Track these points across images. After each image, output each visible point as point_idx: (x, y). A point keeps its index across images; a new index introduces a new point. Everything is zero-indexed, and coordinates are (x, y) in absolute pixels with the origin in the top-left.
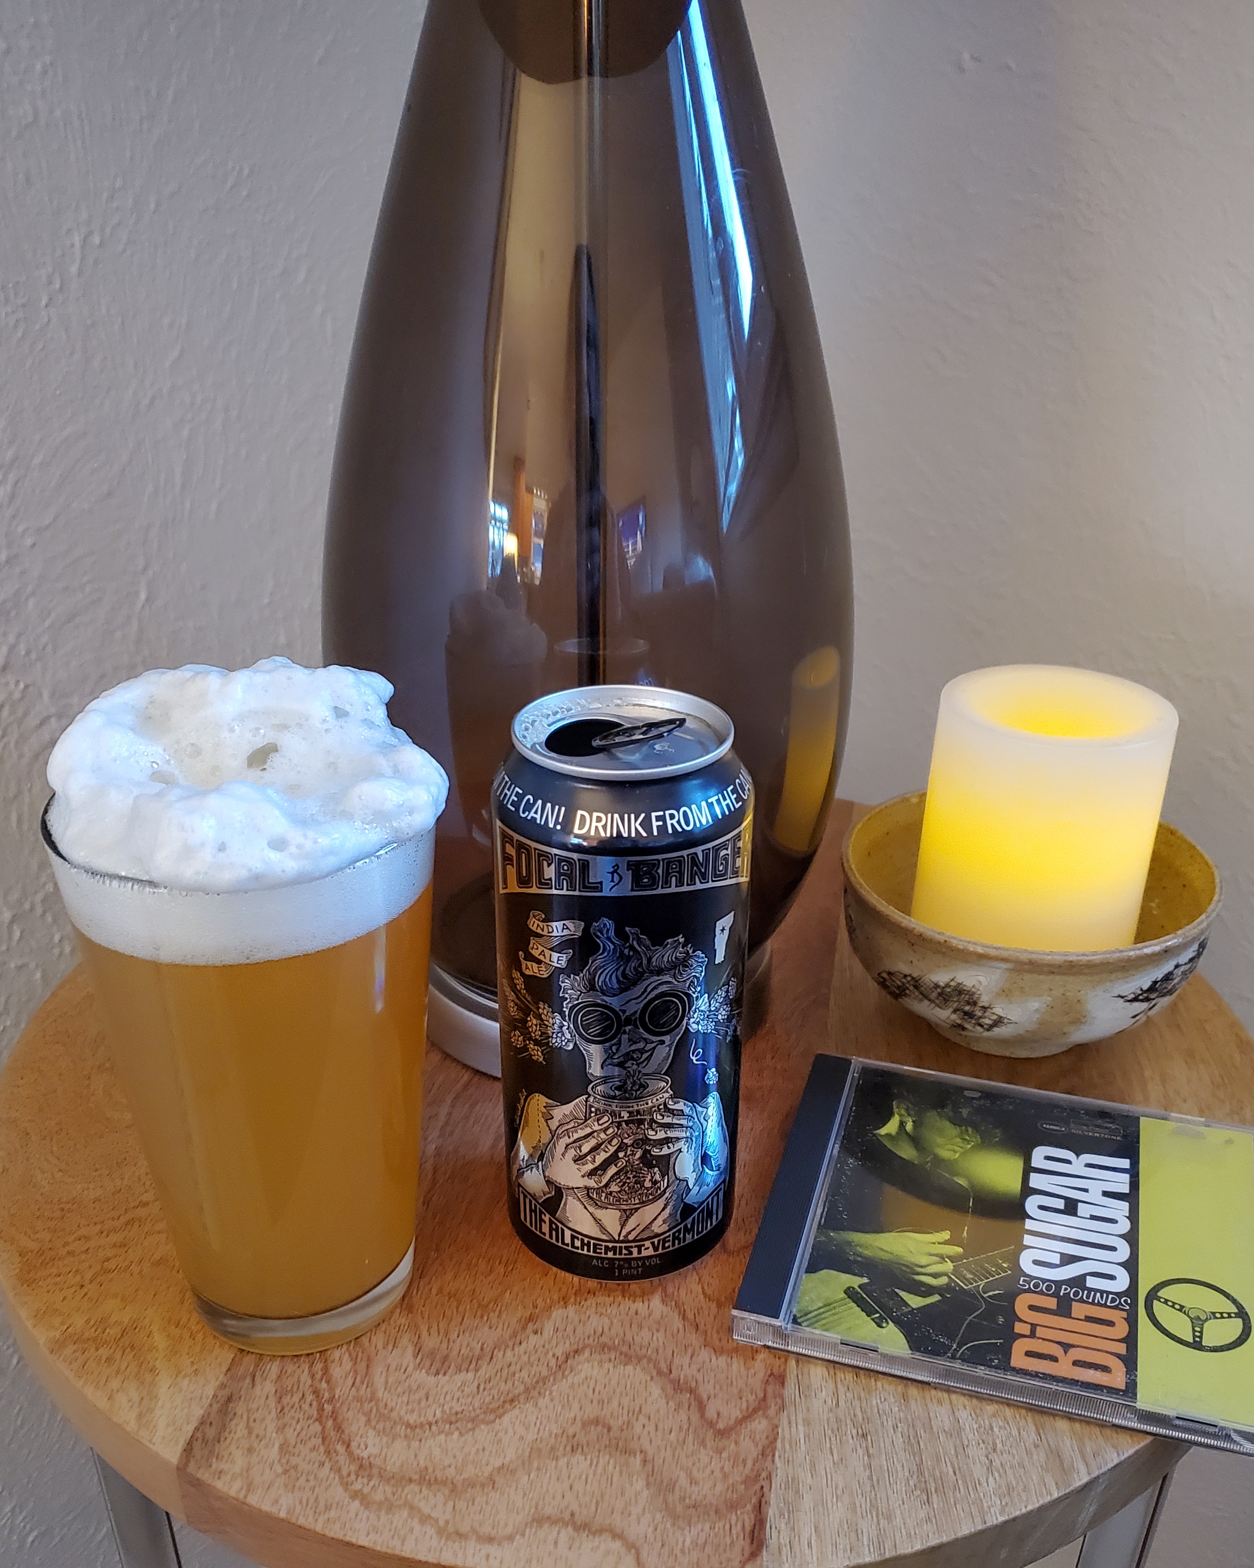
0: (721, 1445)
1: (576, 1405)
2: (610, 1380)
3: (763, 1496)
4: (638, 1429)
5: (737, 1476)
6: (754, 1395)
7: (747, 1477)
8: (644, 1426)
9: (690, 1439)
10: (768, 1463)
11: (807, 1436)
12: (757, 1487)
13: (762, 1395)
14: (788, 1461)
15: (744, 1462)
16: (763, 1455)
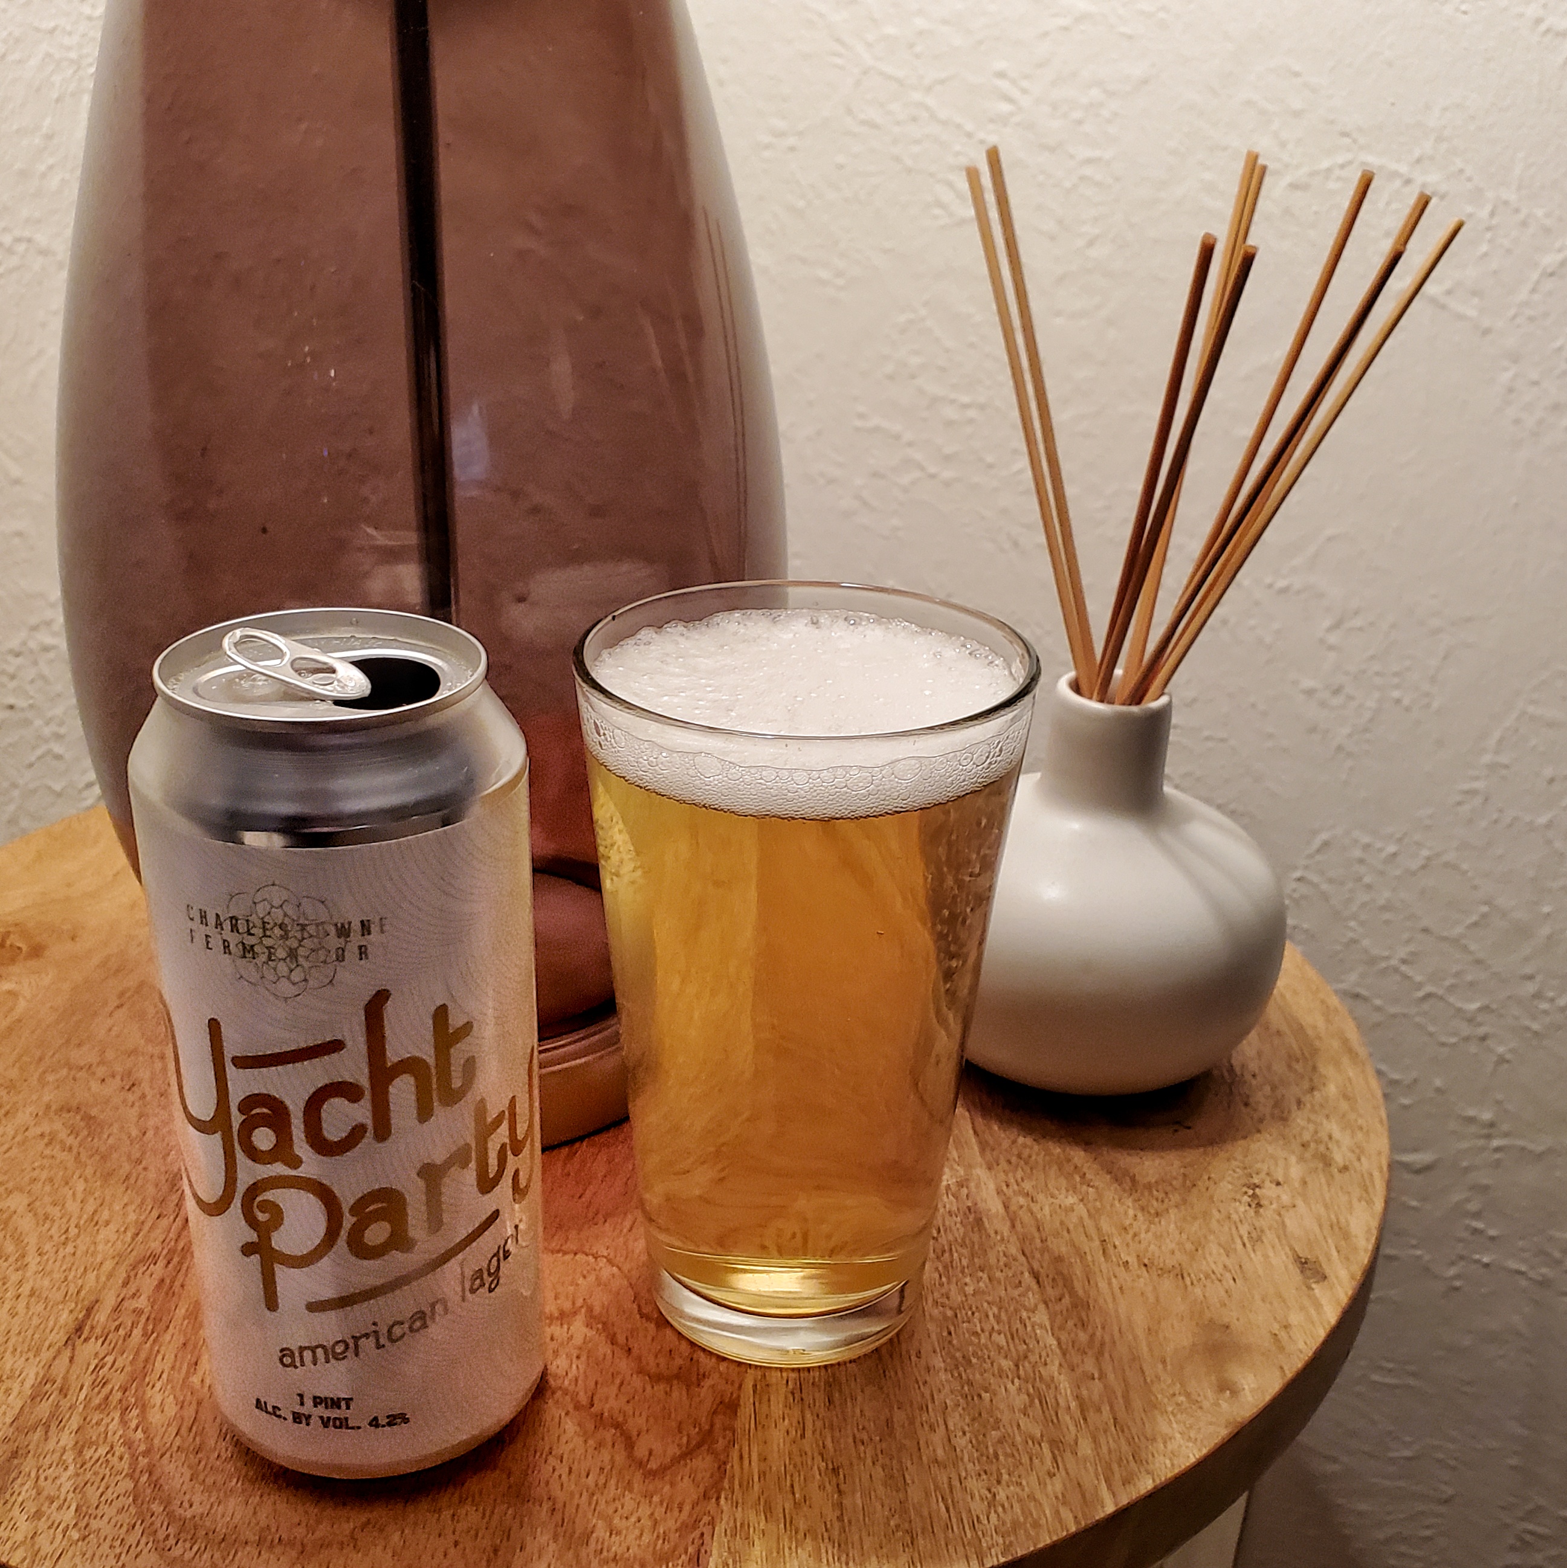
0: (651, 1487)
3: (703, 1544)
5: (670, 1524)
6: (697, 1429)
7: (682, 1523)
9: (613, 1482)
10: (711, 1506)
11: (762, 1475)
12: (697, 1533)
13: (707, 1427)
14: (737, 1503)
15: (681, 1507)
16: (705, 1496)
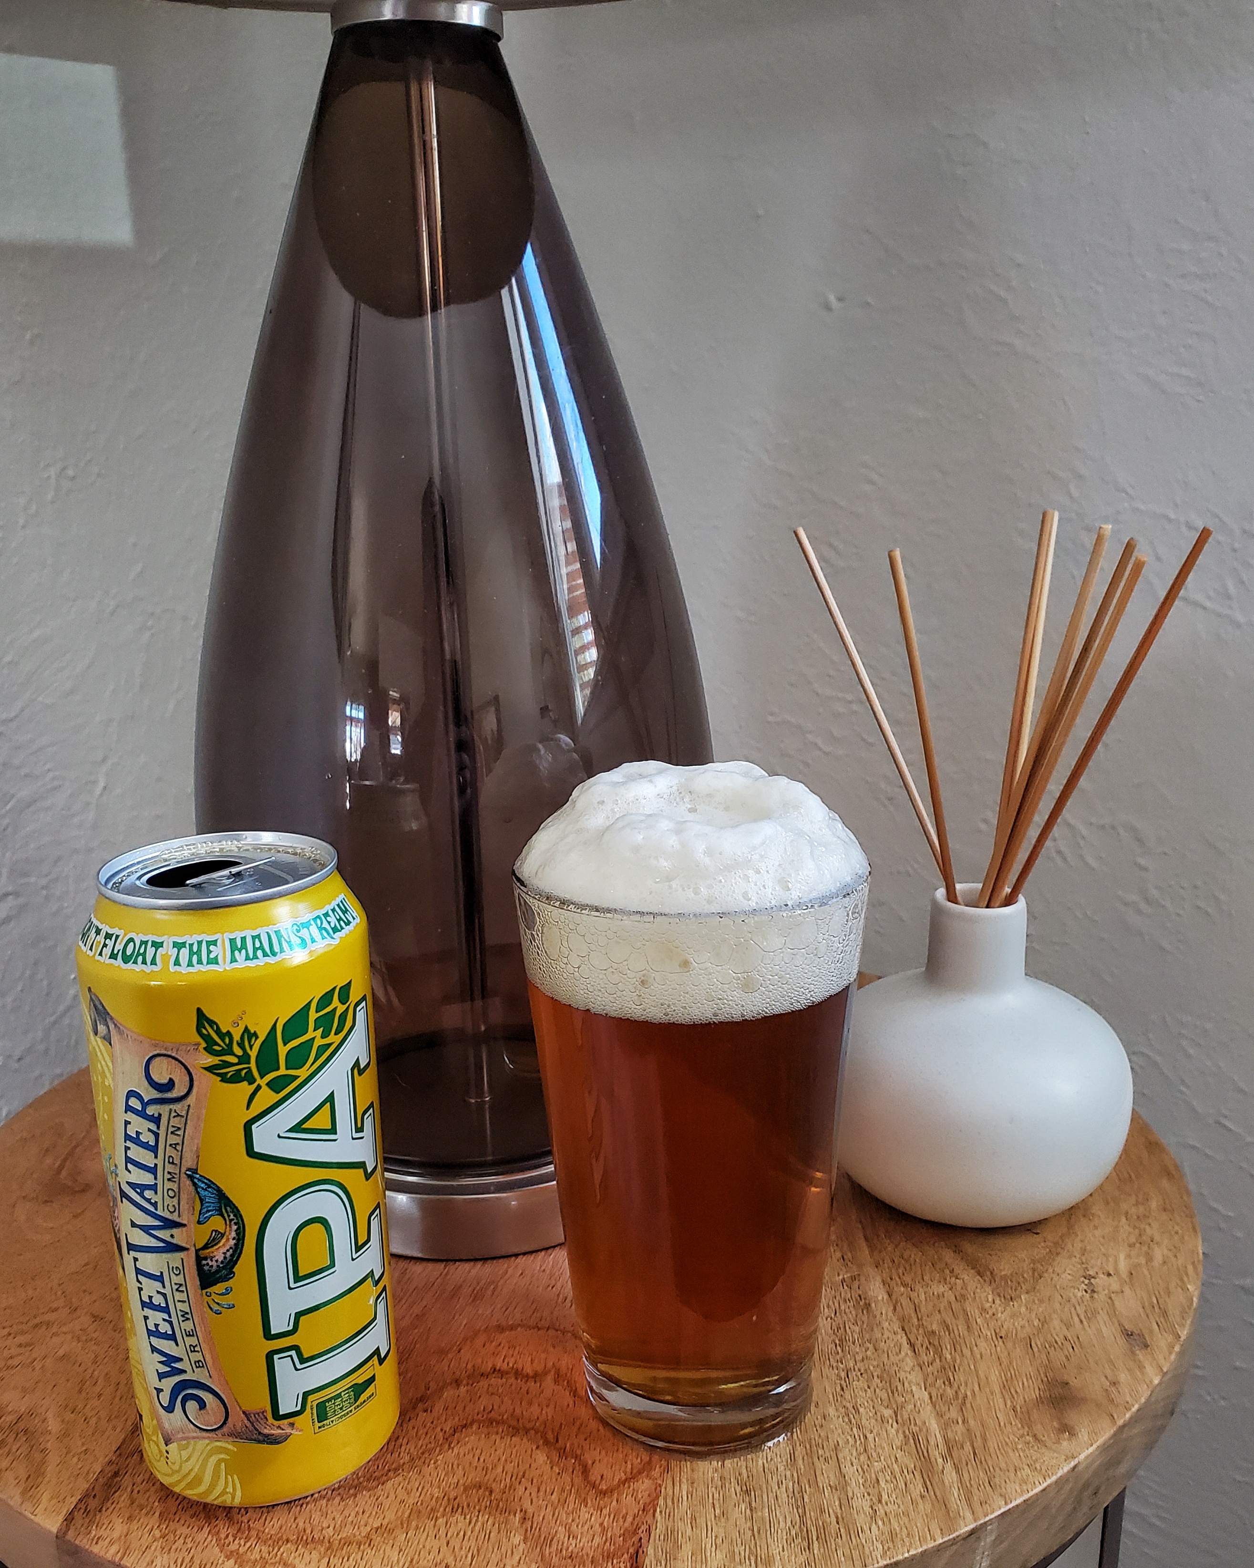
0: (602, 1503)
1: (460, 1472)
2: (496, 1450)
3: (641, 1546)
4: (520, 1490)
5: (616, 1529)
7: (626, 1530)
8: (526, 1489)
9: (572, 1498)
10: (649, 1518)
11: (690, 1494)
12: (636, 1539)
13: (647, 1459)
14: (669, 1515)
15: (625, 1518)
16: (644, 1510)
